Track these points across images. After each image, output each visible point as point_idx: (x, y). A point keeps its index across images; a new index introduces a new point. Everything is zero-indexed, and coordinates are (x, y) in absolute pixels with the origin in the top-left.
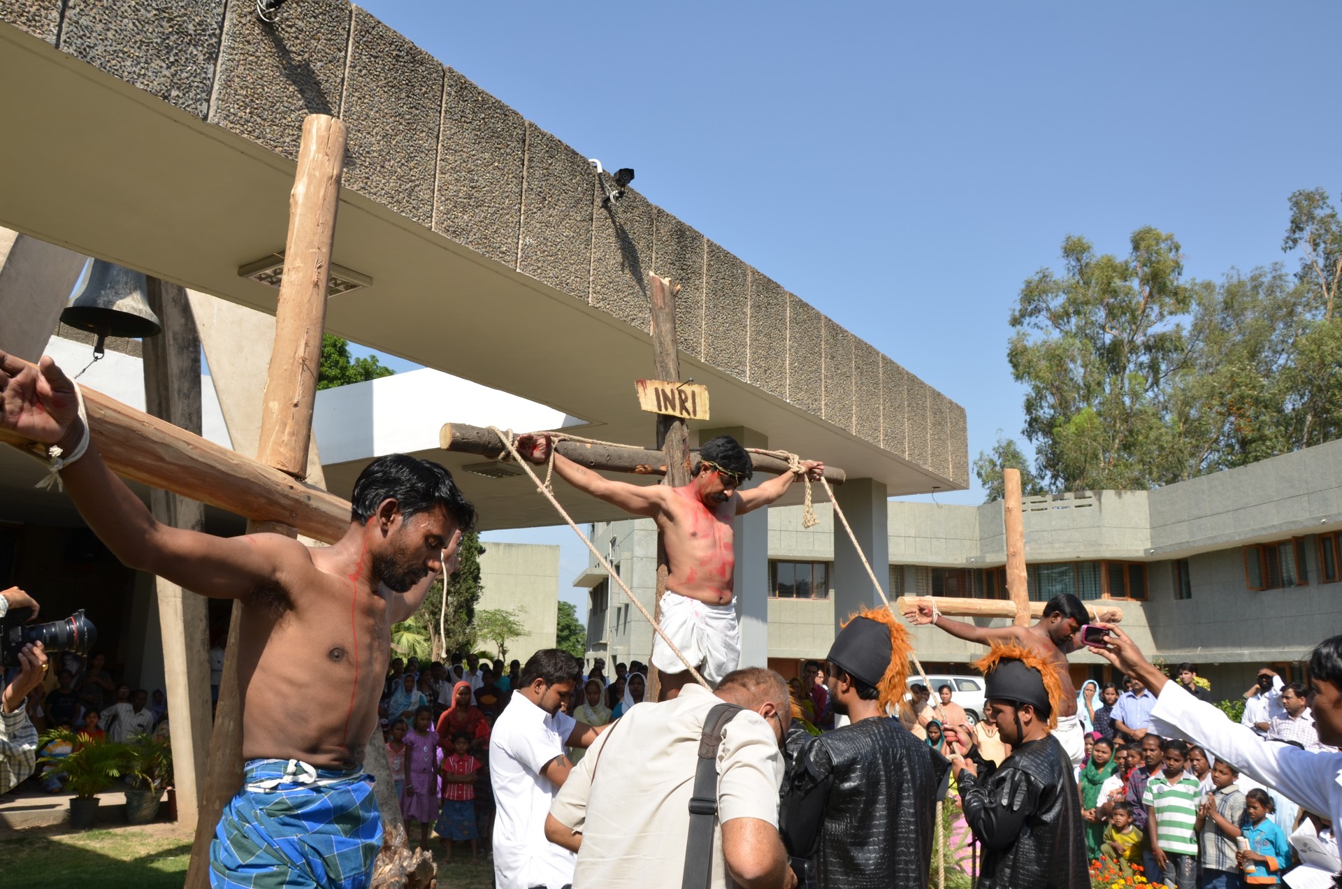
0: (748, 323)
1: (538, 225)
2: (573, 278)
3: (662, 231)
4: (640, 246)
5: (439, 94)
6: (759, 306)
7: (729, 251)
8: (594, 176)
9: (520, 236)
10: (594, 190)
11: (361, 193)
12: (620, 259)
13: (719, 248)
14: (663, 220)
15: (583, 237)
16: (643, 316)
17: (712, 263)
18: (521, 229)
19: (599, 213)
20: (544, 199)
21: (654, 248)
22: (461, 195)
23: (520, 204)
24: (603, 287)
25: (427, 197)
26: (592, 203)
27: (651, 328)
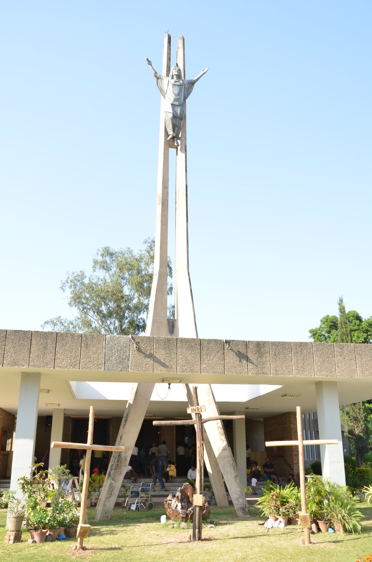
0: (292, 359)
1: (206, 361)
2: (219, 370)
3: (251, 347)
5: (176, 345)
6: (297, 352)
7: (280, 341)
8: (224, 343)
9: (201, 366)
10: (224, 346)
11: (160, 372)
14: (251, 343)
15: (221, 359)
16: (245, 371)
17: (273, 347)
18: (202, 364)
20: (208, 355)
21: (248, 352)
22: (184, 363)
23: (201, 359)
24: (229, 369)
25: (175, 367)
26: (224, 349)
27: (248, 373)
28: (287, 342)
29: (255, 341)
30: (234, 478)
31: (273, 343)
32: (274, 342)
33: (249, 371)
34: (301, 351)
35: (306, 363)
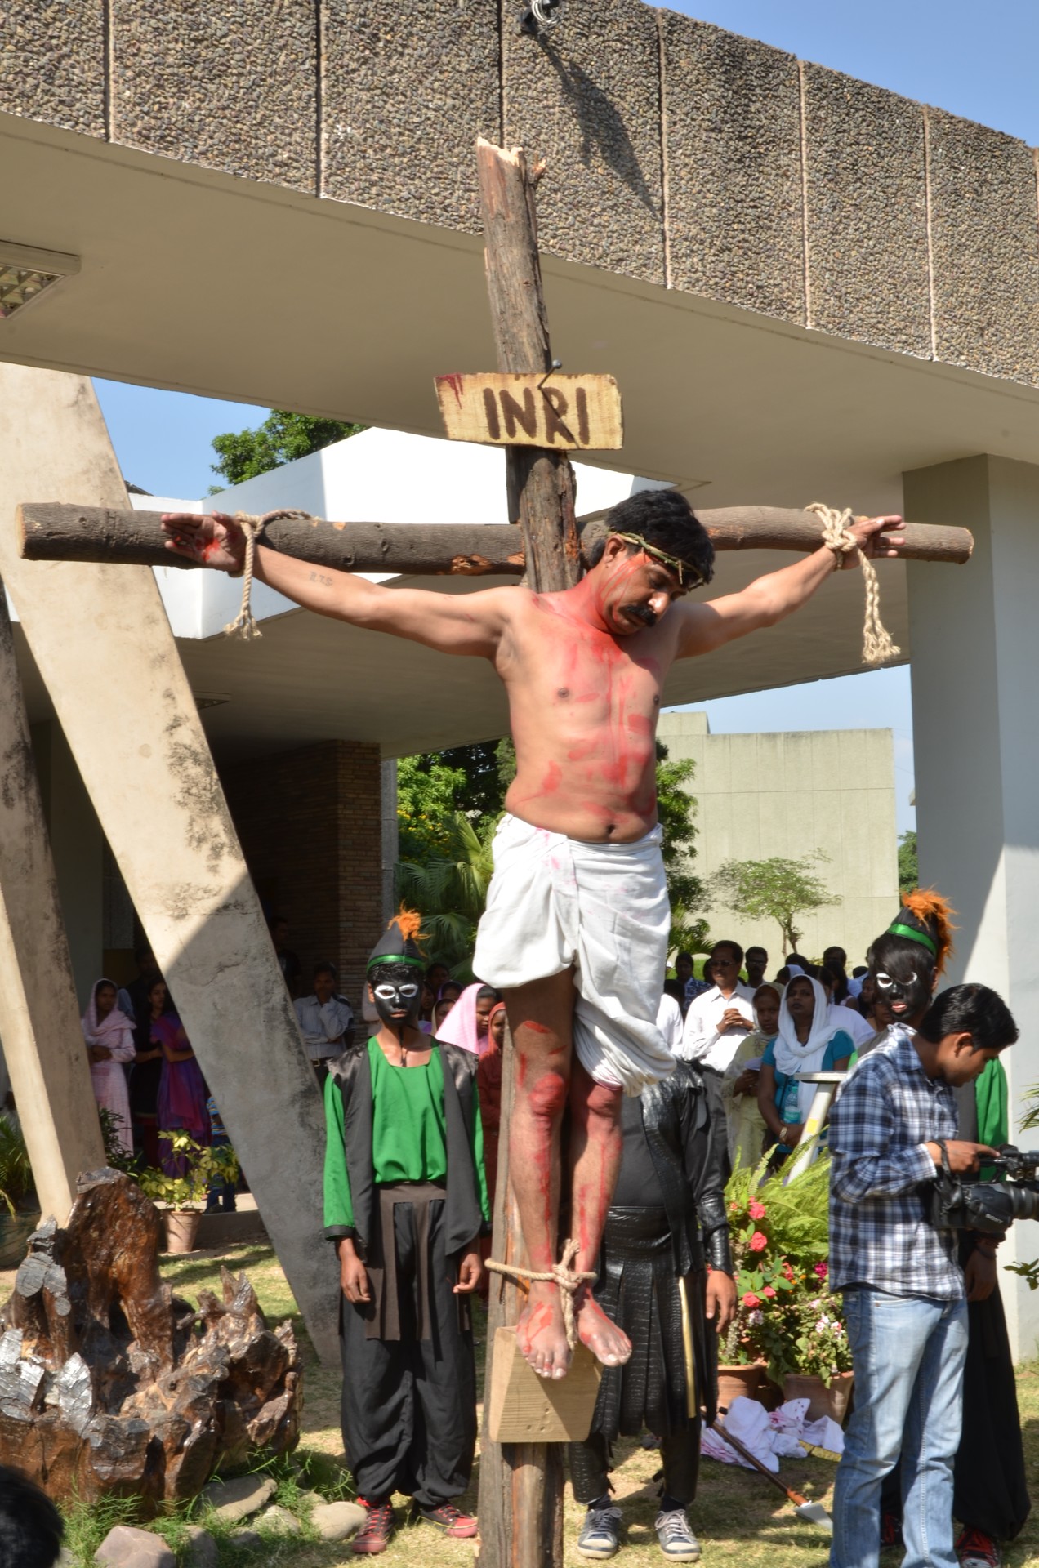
0: (929, 231)
1: (365, 96)
2: (457, 194)
3: (683, 63)
4: (626, 104)
6: (955, 192)
7: (866, 80)
9: (323, 125)
10: (498, 1)
12: (576, 137)
13: (838, 78)
14: (685, 37)
15: (479, 104)
16: (645, 250)
17: (822, 113)
18: (324, 109)
19: (516, 46)
20: (375, 37)
21: (665, 102)
22: (170, 60)
23: (318, 56)
25: (90, 76)
26: (498, 29)
27: (664, 272)
28: (901, 100)
29: (716, 30)
30: (293, 1102)
31: (824, 80)
32: (829, 72)
33: (675, 257)
34: (976, 191)
35: (1003, 286)
